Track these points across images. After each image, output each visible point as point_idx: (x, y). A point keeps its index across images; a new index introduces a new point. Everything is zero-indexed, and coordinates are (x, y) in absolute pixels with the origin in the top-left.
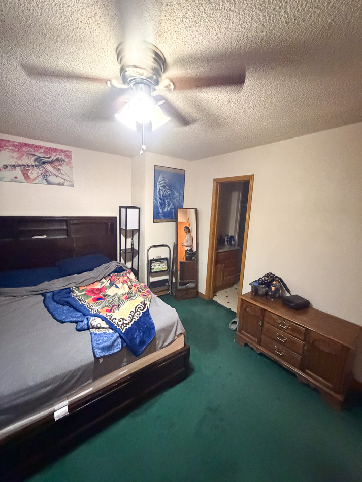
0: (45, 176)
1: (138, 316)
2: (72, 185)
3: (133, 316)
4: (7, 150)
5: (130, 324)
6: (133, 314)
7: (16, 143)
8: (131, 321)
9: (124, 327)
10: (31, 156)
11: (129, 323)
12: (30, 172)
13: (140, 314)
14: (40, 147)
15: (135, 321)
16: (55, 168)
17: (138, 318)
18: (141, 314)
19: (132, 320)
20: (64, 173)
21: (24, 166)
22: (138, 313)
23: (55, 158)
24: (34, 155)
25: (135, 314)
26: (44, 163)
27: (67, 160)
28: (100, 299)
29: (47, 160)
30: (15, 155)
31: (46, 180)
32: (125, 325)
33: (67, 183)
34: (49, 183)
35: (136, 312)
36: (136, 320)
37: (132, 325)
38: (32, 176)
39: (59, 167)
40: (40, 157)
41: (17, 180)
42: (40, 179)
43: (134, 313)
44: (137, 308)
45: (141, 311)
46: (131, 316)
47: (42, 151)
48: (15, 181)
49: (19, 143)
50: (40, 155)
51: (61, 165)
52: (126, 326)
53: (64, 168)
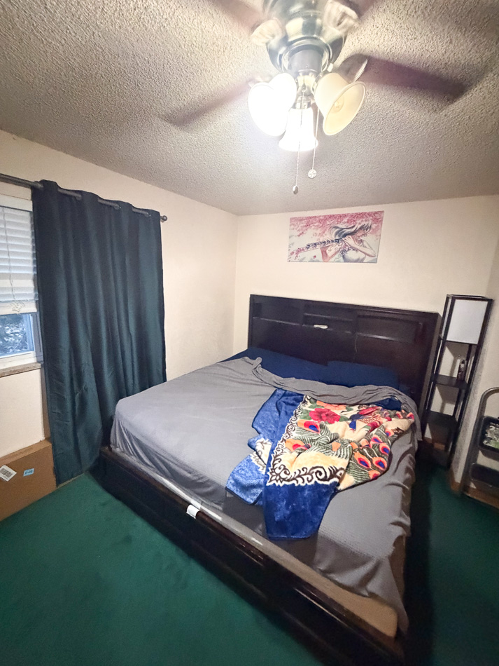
0: (343, 252)
1: (306, 482)
2: (375, 261)
3: (299, 476)
4: (313, 227)
5: (284, 483)
6: (302, 473)
7: (321, 218)
8: (289, 480)
9: (276, 479)
10: (334, 229)
11: (284, 479)
12: (329, 249)
13: (311, 481)
14: (345, 216)
15: (294, 484)
16: (356, 240)
17: (303, 485)
18: (313, 483)
19: (294, 479)
20: (367, 246)
21: (324, 242)
22: (310, 478)
23: (359, 226)
24: (337, 228)
25: (305, 477)
26: (345, 235)
27: (374, 226)
28: (314, 427)
29: (349, 230)
30: (319, 231)
31: (344, 257)
32: (278, 478)
33: (368, 258)
34: (346, 260)
35: (309, 474)
36: (296, 485)
37: (285, 485)
38: (329, 254)
39: (362, 238)
40: (343, 229)
41: (316, 259)
42: (337, 256)
43: (305, 474)
44: (315, 470)
45: (315, 479)
46: (298, 473)
47: (346, 220)
48: (313, 261)
49: (325, 216)
50: (343, 226)
51: (365, 235)
52: (277, 481)
53: (369, 239)
